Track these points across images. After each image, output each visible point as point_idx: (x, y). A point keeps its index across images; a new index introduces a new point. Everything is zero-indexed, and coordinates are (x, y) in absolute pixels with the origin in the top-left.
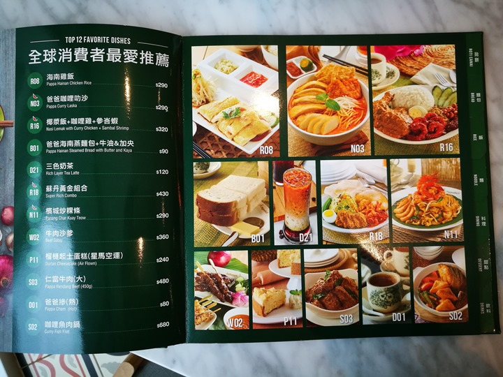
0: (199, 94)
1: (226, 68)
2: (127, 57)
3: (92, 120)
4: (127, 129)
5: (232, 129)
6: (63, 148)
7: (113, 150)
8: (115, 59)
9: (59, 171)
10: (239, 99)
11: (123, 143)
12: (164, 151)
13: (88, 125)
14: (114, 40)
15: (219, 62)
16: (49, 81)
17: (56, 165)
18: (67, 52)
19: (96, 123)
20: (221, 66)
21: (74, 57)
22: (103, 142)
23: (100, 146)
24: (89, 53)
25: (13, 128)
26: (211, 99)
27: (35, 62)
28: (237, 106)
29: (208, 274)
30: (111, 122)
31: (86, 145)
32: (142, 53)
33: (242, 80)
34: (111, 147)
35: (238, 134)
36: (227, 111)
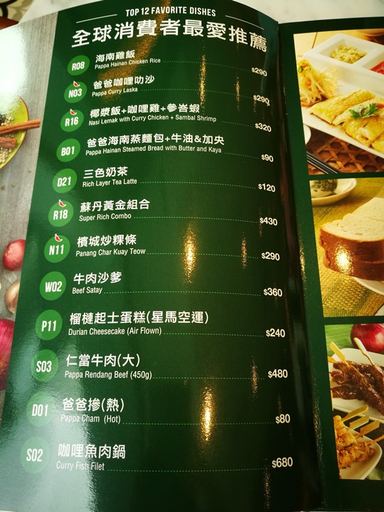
0: (310, 90)
1: (347, 56)
2: (211, 31)
3: (161, 107)
4: (214, 120)
5: (366, 132)
6: (112, 146)
7: (192, 149)
8: (195, 33)
9: (103, 179)
10: (373, 93)
11: (208, 139)
12: (267, 158)
13: (153, 114)
14: (192, 11)
15: (336, 50)
16: (99, 63)
17: (99, 172)
18: (127, 27)
19: (167, 110)
20: (340, 54)
21: (136, 32)
22: (176, 137)
23: (172, 142)
24: (158, 26)
25: (40, 129)
26: (329, 95)
27: (81, 44)
28: (372, 102)
29: (356, 366)
30: (189, 110)
31: (150, 141)
32: (232, 29)
33: (375, 69)
34: (189, 144)
35: (378, 138)
36: (357, 109)
